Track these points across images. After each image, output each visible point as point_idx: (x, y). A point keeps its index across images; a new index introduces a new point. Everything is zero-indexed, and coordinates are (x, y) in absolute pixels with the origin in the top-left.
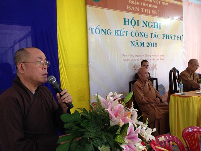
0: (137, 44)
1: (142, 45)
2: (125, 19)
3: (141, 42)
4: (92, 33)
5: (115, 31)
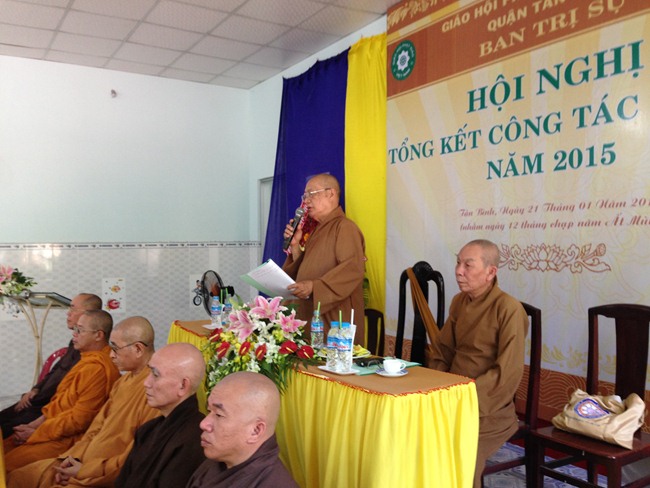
0: (510, 167)
1: (531, 168)
2: (472, 94)
3: (527, 158)
4: (393, 162)
5: (443, 140)
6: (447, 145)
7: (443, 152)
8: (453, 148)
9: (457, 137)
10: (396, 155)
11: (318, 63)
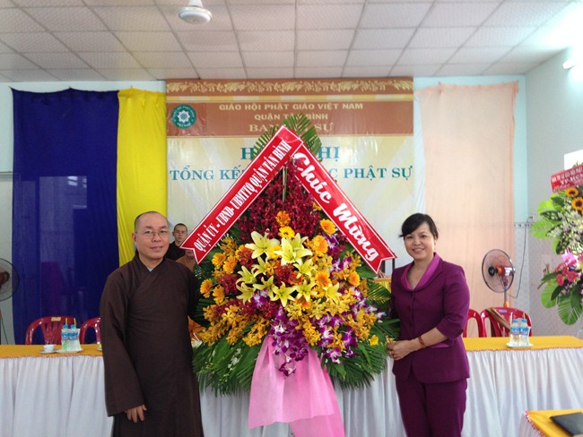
2: (244, 150)
4: (175, 178)
5: (222, 171)
6: (226, 175)
7: (222, 178)
8: (230, 176)
9: (233, 172)
10: (178, 176)
11: (71, 90)
